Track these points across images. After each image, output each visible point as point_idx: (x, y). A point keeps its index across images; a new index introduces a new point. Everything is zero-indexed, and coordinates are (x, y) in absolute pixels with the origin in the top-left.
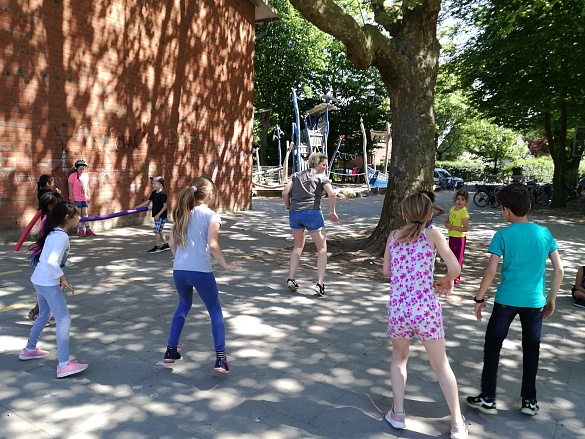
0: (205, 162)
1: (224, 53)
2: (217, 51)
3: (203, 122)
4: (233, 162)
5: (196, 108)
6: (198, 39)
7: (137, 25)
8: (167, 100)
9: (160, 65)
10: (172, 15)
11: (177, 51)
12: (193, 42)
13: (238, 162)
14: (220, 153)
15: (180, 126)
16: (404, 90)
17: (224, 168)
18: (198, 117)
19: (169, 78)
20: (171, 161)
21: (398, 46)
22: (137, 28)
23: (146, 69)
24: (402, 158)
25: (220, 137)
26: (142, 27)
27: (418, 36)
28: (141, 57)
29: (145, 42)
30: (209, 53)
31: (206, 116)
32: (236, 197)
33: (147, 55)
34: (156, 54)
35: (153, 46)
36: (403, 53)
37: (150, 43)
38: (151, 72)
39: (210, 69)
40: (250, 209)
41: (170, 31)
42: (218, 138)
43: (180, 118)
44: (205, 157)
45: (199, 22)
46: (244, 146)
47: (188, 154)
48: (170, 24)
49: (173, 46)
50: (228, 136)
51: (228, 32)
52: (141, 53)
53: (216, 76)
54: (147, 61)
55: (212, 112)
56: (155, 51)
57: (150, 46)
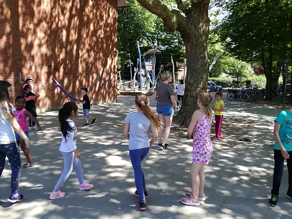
0: (93, 78)
1: (102, 23)
2: (98, 23)
3: (92, 59)
4: (107, 78)
5: (88, 51)
6: (88, 16)
7: (57, 9)
8: (73, 47)
9: (69, 29)
10: (75, 4)
11: (78, 22)
12: (85, 19)
13: (110, 78)
14: (101, 74)
15: (80, 60)
16: (193, 42)
17: (103, 81)
18: (89, 56)
19: (74, 36)
20: (76, 78)
21: (189, 21)
22: (57, 11)
23: (62, 31)
24: (192, 76)
25: (100, 66)
26: (60, 10)
27: (199, 16)
28: (59, 25)
29: (62, 18)
30: (94, 24)
31: (93, 55)
32: (109, 96)
33: (63, 24)
34: (67, 24)
35: (66, 20)
36: (192, 24)
37: (64, 18)
38: (64, 33)
39: (95, 31)
40: (116, 102)
41: (74, 12)
43: (80, 56)
44: (92, 76)
45: (89, 7)
46: (113, 70)
47: (84, 74)
48: (74, 9)
49: (76, 20)
50: (104, 65)
51: (104, 13)
52: (60, 23)
53: (98, 35)
54: (63, 27)
55: (96, 53)
56: (67, 22)
57: (64, 20)
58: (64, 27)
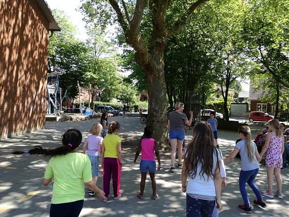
0: (28, 103)
1: (37, 44)
2: (35, 43)
3: (28, 81)
4: (39, 103)
5: (26, 73)
6: (27, 36)
7: (3, 25)
8: (14, 68)
9: (12, 48)
10: (18, 22)
11: (19, 41)
12: (25, 38)
13: (41, 102)
14: (34, 98)
15: (18, 82)
17: (35, 106)
18: (26, 78)
19: (15, 56)
20: (14, 102)
22: (3, 27)
23: (5, 50)
24: (157, 104)
26: (5, 26)
27: (159, 53)
28: (4, 43)
29: (6, 35)
30: (32, 44)
31: (29, 77)
32: (39, 122)
33: (6, 42)
34: (10, 42)
36: (154, 60)
37: (8, 35)
38: (7, 52)
39: (32, 52)
40: (45, 129)
41: (16, 30)
42: (33, 90)
43: (19, 78)
44: (28, 99)
45: (28, 26)
46: (43, 94)
47: (21, 99)
48: (17, 27)
49: (17, 40)
50: (37, 88)
51: (39, 34)
52: (4, 41)
53: (34, 56)
55: (32, 75)
56: (10, 40)
57: (8, 37)
58: (7, 45)
